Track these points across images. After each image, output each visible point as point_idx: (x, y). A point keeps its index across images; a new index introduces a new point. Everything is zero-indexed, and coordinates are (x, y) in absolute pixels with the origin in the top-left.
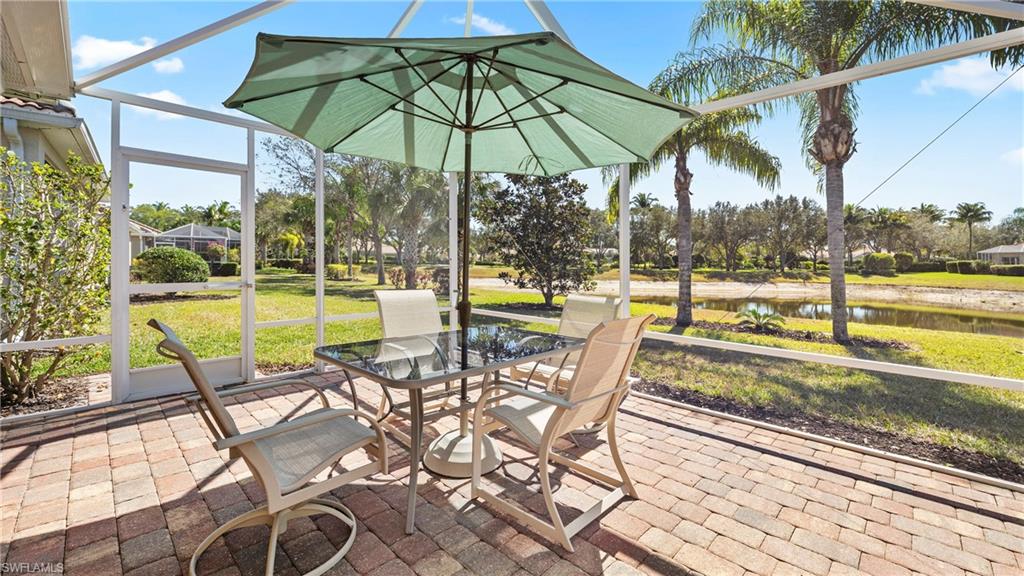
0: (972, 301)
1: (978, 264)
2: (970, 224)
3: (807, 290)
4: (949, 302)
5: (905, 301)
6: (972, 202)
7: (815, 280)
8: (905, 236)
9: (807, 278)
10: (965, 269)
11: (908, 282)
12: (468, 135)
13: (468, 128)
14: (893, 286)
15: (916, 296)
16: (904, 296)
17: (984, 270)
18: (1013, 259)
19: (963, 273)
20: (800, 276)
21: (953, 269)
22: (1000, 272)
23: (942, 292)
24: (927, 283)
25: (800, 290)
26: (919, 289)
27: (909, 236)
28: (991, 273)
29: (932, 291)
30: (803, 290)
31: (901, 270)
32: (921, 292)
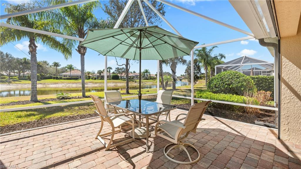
0: (61, 86)
1: (60, 77)
2: (56, 67)
3: (11, 86)
4: (56, 87)
5: (44, 87)
6: (57, 62)
7: (13, 83)
8: (41, 69)
9: (10, 82)
10: (57, 78)
11: (45, 82)
12: (140, 50)
13: (140, 48)
14: (41, 83)
15: (48, 86)
16: (44, 86)
17: (61, 78)
18: (66, 76)
19: (57, 79)
20: (6, 81)
21: (54, 78)
22: (64, 79)
23: (54, 84)
24: (50, 82)
25: (8, 87)
26: (48, 84)
27: (42, 69)
28: (62, 79)
29: (51, 84)
30: (9, 87)
31: (42, 79)
32: (48, 85)
